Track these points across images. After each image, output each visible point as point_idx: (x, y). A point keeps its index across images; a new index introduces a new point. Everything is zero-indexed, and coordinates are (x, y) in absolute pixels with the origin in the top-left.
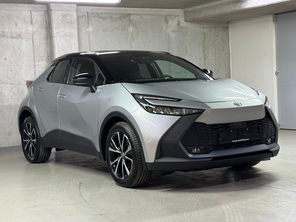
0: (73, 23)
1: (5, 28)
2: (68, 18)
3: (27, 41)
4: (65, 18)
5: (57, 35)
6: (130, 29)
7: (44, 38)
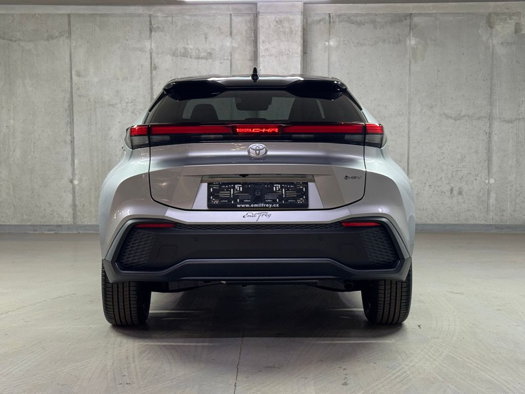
0: (294, 33)
1: (189, 43)
2: (286, 24)
3: (221, 63)
4: (280, 26)
5: (265, 54)
6: (410, 41)
7: (249, 57)
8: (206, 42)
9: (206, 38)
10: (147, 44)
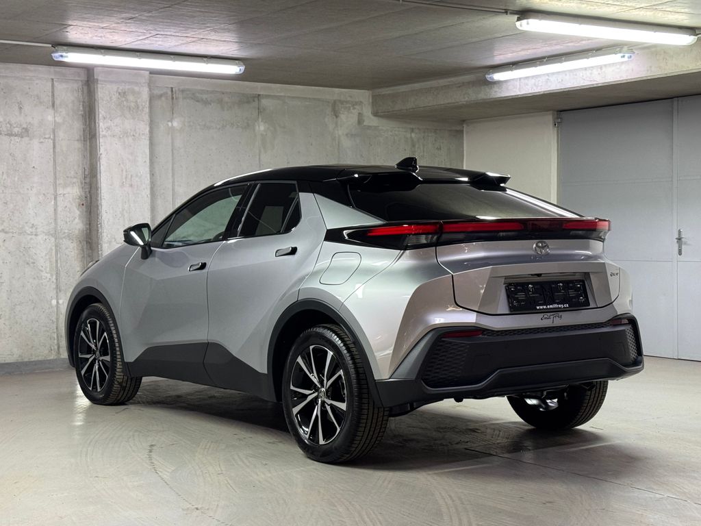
0: (140, 108)
2: (131, 98)
3: (42, 142)
4: (124, 99)
5: (107, 134)
6: (259, 126)
7: (77, 137)
8: (21, 113)
9: (20, 108)
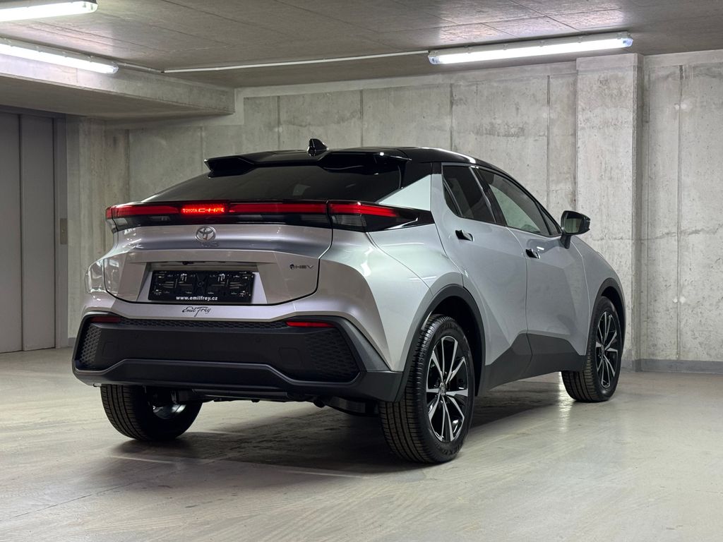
0: (624, 95)
1: (496, 117)
2: (613, 85)
3: (536, 140)
4: (606, 87)
5: (586, 126)
8: (517, 114)
9: (518, 109)
10: (447, 122)
